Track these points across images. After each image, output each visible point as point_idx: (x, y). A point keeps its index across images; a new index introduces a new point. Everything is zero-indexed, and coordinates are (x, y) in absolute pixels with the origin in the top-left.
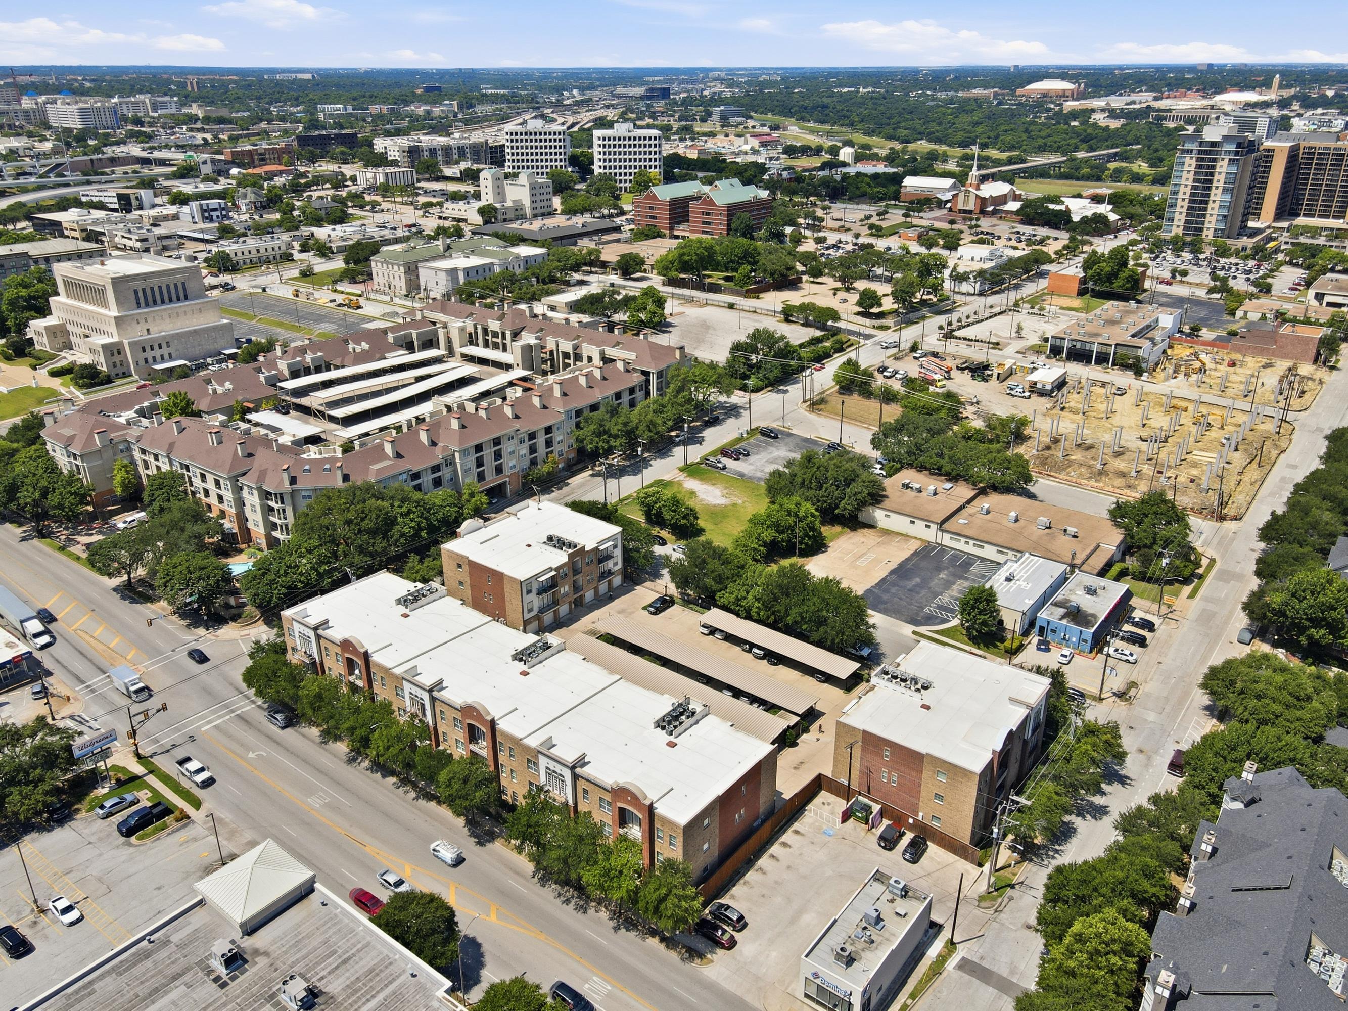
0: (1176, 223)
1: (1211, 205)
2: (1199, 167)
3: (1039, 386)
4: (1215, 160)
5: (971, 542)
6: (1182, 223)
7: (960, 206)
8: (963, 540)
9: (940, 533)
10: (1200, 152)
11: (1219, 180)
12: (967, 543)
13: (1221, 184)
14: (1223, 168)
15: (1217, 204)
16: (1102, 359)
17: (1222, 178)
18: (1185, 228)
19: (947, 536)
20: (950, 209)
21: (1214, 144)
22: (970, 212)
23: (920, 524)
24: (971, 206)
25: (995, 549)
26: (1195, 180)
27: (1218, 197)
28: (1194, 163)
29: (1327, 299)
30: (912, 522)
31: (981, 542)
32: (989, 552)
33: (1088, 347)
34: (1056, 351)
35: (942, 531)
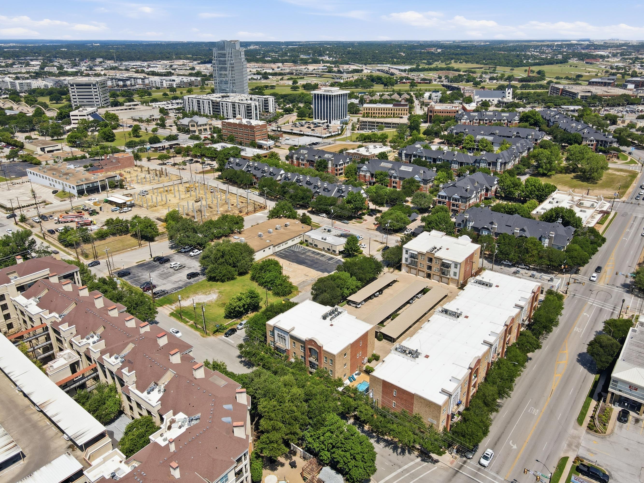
3: (128, 203)
5: (284, 244)
8: (281, 245)
9: (274, 248)
16: (104, 188)
19: (276, 247)
23: (267, 249)
25: (291, 241)
29: (46, 150)
30: (264, 251)
31: (285, 242)
32: (290, 243)
33: (95, 184)
34: (81, 193)
35: (274, 246)
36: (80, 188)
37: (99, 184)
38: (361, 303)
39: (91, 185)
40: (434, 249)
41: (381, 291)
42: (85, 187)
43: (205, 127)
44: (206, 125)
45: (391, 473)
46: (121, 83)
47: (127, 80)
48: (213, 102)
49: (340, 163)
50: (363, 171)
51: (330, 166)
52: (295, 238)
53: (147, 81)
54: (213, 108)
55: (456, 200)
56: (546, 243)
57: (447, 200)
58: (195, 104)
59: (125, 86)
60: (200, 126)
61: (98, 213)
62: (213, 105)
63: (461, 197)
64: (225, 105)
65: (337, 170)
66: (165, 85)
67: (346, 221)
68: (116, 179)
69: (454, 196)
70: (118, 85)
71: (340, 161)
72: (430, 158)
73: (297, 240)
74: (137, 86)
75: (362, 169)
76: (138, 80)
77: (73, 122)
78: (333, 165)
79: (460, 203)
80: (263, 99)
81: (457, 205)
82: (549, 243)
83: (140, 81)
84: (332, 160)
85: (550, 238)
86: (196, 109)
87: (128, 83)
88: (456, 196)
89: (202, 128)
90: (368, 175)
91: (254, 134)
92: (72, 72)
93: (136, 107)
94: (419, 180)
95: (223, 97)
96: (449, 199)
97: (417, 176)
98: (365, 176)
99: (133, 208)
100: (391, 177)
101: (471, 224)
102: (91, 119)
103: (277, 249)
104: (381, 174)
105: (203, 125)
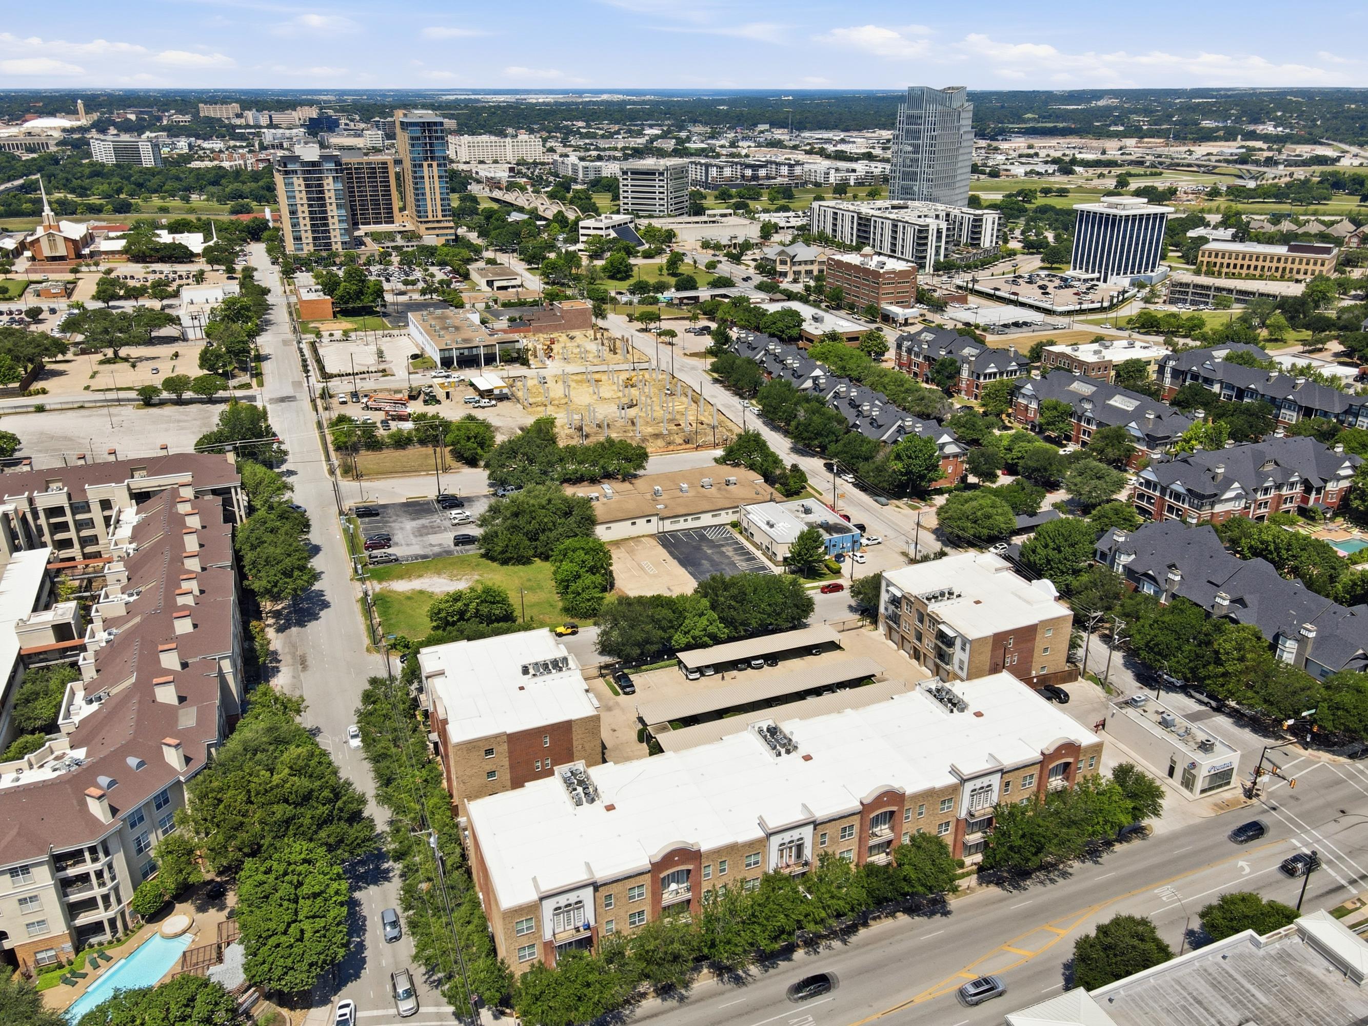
0: (304, 241)
1: (330, 221)
2: (307, 186)
3: (496, 392)
4: (320, 179)
5: (689, 518)
6: (310, 240)
7: (47, 252)
8: (682, 519)
9: (661, 523)
10: (304, 172)
11: (330, 196)
12: (686, 520)
13: (333, 200)
14: (330, 186)
15: (336, 220)
16: (490, 360)
17: (332, 193)
18: (315, 245)
19: (667, 522)
20: (33, 259)
21: (313, 164)
22: (62, 258)
23: (641, 522)
24: (62, 251)
25: (710, 514)
26: (309, 199)
27: (333, 211)
28: (303, 183)
29: (496, 284)
30: (634, 524)
31: (696, 515)
32: (706, 520)
33: (475, 352)
34: (447, 363)
35: (662, 519)
36: (447, 354)
38: (701, 670)
39: (466, 352)
40: (942, 594)
41: (772, 659)
42: (455, 354)
43: (809, 267)
44: (812, 262)
45: (377, 1008)
46: (749, 172)
47: (761, 166)
48: (860, 218)
49: (988, 371)
50: (1024, 396)
51: (965, 374)
52: (723, 512)
53: (798, 170)
54: (858, 230)
55: (1177, 496)
56: (1289, 652)
57: (1158, 494)
58: (830, 220)
59: (755, 177)
60: (800, 263)
61: (438, 402)
62: (859, 224)
63: (1189, 490)
64: (879, 225)
65: (977, 387)
66: (832, 180)
67: (883, 500)
68: (517, 346)
69: (1174, 487)
70: (743, 176)
71: (987, 367)
72: (1230, 387)
73: (726, 518)
74: (779, 180)
75: (1023, 391)
76: (782, 167)
77: (582, 239)
78: (972, 373)
79: (1186, 506)
80: (972, 217)
81: (1178, 510)
82: (1299, 654)
83: (785, 170)
84: (969, 363)
85: (1302, 641)
86: (829, 231)
87: (762, 172)
88: (1178, 487)
89: (803, 268)
90: (1034, 405)
91: (878, 289)
92: (696, 150)
93: (724, 219)
94: (1139, 434)
95: (893, 207)
96: (1163, 491)
97: (1133, 424)
98: (1027, 408)
99: (505, 403)
100: (1079, 420)
101: (1125, 559)
102: (613, 235)
103: (668, 526)
104: (1055, 408)
105: (806, 262)
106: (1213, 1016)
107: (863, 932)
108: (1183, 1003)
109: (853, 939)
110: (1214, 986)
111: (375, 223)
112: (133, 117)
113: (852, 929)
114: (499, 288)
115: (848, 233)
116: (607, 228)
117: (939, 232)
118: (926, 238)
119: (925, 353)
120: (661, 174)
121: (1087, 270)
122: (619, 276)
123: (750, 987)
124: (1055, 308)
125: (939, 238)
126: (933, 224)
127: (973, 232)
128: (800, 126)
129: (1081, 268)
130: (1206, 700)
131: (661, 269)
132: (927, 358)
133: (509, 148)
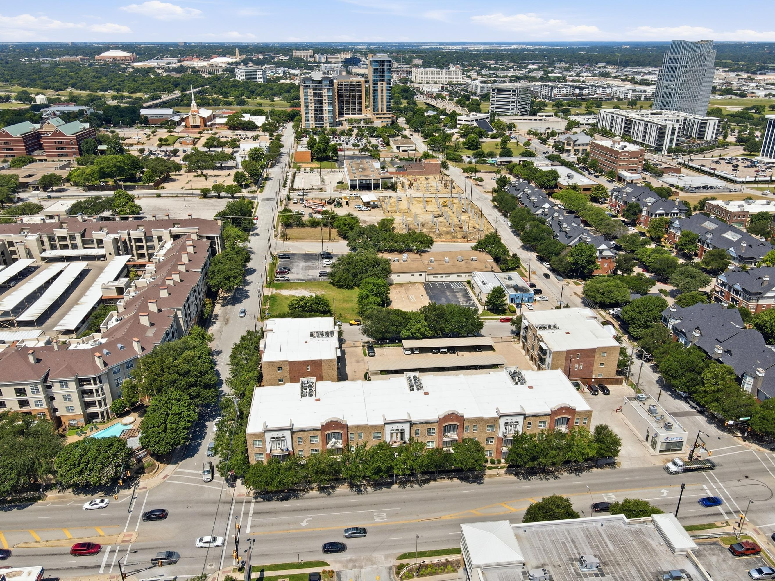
0: (311, 122)
1: (324, 112)
2: (314, 93)
3: (372, 203)
4: (321, 90)
5: (444, 276)
6: (313, 122)
7: (192, 123)
8: (439, 276)
9: (427, 276)
10: (313, 86)
11: (325, 99)
12: (442, 277)
13: (327, 101)
14: (326, 93)
15: (327, 111)
16: (376, 187)
17: (326, 98)
18: (316, 124)
19: (431, 277)
20: (186, 126)
21: (319, 82)
22: (198, 126)
23: (417, 275)
24: (198, 123)
25: (456, 275)
26: (315, 100)
27: (326, 107)
28: (312, 91)
29: (402, 148)
30: (412, 275)
31: (448, 274)
32: (453, 278)
33: (368, 182)
34: (353, 187)
35: (428, 274)
36: (355, 182)
37: (372, 182)
38: (412, 350)
39: (364, 182)
40: (550, 327)
41: (452, 350)
42: (358, 183)
43: (584, 148)
44: (587, 145)
46: (577, 91)
47: (585, 88)
48: (627, 120)
49: (658, 212)
50: (674, 228)
51: (644, 213)
52: (463, 275)
53: (608, 91)
54: (625, 127)
55: (737, 292)
56: (748, 384)
57: (726, 290)
58: (609, 120)
59: (581, 94)
60: (579, 145)
61: (341, 206)
62: (626, 123)
63: (743, 289)
64: (637, 124)
65: (650, 221)
66: (629, 97)
67: (561, 278)
68: (391, 180)
69: (735, 286)
70: (573, 94)
71: (658, 209)
73: (464, 278)
74: (596, 96)
75: (674, 225)
76: (599, 89)
77: (458, 126)
78: (648, 213)
79: (741, 299)
80: (700, 121)
81: (737, 301)
82: (754, 386)
83: (600, 90)
84: (647, 206)
85: (756, 377)
86: (608, 127)
87: (585, 92)
88: (738, 286)
89: (581, 148)
90: (679, 234)
91: (617, 161)
92: (554, 78)
94: (734, 255)
95: (652, 114)
96: (730, 288)
97: (732, 249)
98: (675, 235)
99: (376, 209)
100: (703, 245)
101: (673, 322)
102: (475, 124)
103: (431, 279)
104: (688, 236)
105: (583, 145)
106: (577, 549)
107: (432, 483)
108: (564, 540)
109: (426, 486)
110: (587, 537)
111: (352, 114)
112: (261, 57)
113: (427, 481)
114: (403, 151)
115: (619, 128)
116: (472, 121)
117: (673, 130)
118: (665, 133)
119: (624, 199)
120: (514, 91)
121: (770, 157)
122: (472, 148)
123: (364, 496)
124: (737, 179)
125: (673, 133)
126: (670, 125)
127: (700, 131)
128: (626, 64)
129: (767, 155)
130: (695, 406)
131: (497, 146)
132: (625, 202)
133: (444, 75)
